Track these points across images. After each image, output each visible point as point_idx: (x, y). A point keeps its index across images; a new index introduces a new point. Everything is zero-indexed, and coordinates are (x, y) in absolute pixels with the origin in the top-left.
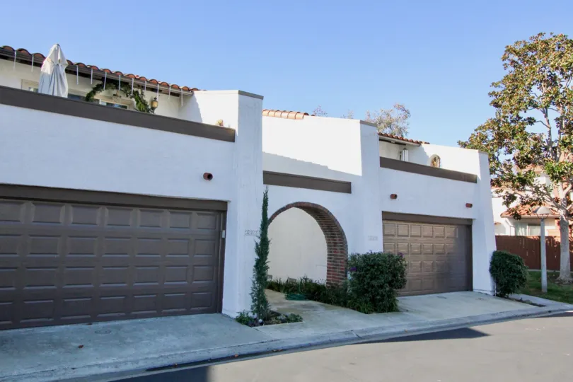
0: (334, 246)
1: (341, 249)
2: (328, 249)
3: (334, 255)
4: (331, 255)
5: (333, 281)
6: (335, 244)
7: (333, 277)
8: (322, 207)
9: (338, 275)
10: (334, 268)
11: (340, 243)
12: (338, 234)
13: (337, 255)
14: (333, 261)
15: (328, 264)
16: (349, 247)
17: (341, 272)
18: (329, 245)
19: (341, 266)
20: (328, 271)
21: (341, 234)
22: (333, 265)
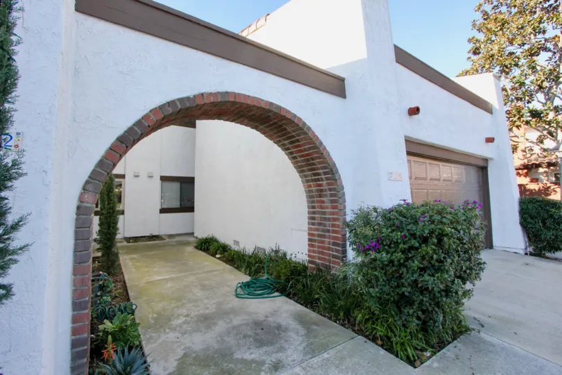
0: (320, 196)
1: (332, 201)
2: (308, 202)
3: (318, 213)
4: (314, 213)
5: (319, 258)
6: (321, 193)
7: (319, 253)
8: (289, 112)
9: (329, 249)
10: (319, 236)
11: (330, 190)
12: (325, 173)
13: (324, 213)
14: (320, 224)
15: (310, 229)
16: (348, 197)
17: (334, 244)
18: (310, 197)
19: (334, 232)
20: (310, 240)
21: (331, 172)
22: (318, 230)
